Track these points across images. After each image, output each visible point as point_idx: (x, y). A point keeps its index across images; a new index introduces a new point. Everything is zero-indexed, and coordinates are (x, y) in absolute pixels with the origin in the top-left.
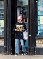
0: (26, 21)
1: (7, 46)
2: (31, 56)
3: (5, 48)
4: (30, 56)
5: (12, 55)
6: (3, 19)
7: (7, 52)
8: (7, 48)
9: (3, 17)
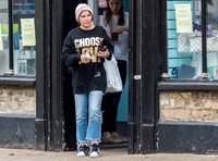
0: (121, 22)
1: (45, 117)
2: (140, 155)
3: (37, 125)
4: (135, 155)
5: (65, 150)
6: (33, 12)
7: (46, 140)
8: (46, 126)
9: (32, 8)
